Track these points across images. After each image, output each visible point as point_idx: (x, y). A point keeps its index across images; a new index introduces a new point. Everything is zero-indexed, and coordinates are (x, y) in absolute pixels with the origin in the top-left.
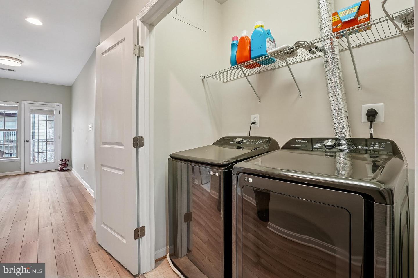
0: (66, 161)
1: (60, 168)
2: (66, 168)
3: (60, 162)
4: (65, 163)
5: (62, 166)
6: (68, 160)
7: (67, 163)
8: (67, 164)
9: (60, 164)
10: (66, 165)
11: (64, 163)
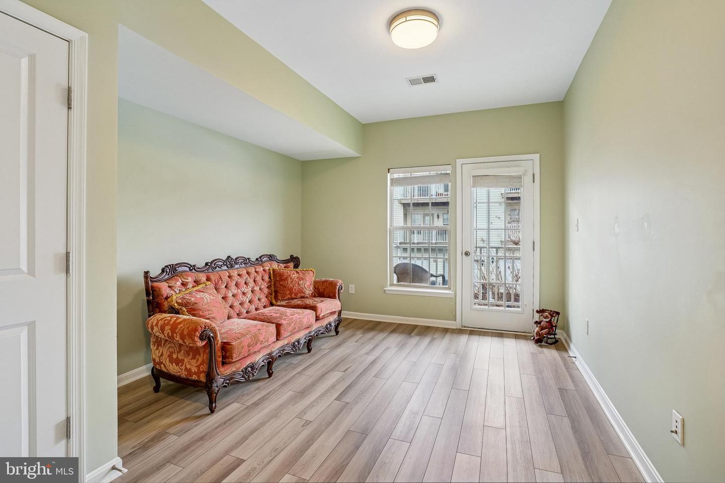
0: (552, 316)
1: (538, 333)
2: (553, 336)
3: (537, 317)
4: (550, 322)
5: (542, 329)
6: (558, 313)
7: (554, 320)
8: (556, 326)
9: (536, 323)
10: (551, 326)
11: (547, 320)
